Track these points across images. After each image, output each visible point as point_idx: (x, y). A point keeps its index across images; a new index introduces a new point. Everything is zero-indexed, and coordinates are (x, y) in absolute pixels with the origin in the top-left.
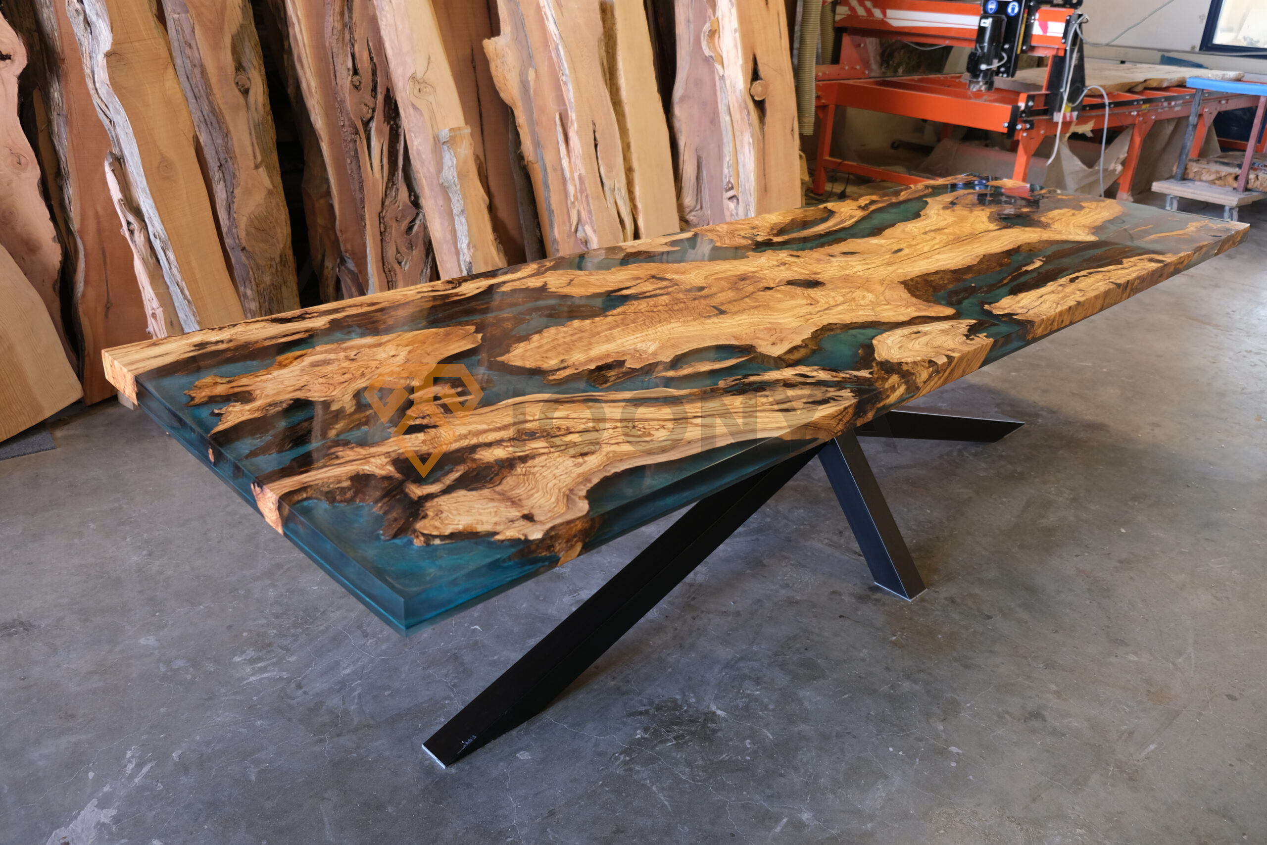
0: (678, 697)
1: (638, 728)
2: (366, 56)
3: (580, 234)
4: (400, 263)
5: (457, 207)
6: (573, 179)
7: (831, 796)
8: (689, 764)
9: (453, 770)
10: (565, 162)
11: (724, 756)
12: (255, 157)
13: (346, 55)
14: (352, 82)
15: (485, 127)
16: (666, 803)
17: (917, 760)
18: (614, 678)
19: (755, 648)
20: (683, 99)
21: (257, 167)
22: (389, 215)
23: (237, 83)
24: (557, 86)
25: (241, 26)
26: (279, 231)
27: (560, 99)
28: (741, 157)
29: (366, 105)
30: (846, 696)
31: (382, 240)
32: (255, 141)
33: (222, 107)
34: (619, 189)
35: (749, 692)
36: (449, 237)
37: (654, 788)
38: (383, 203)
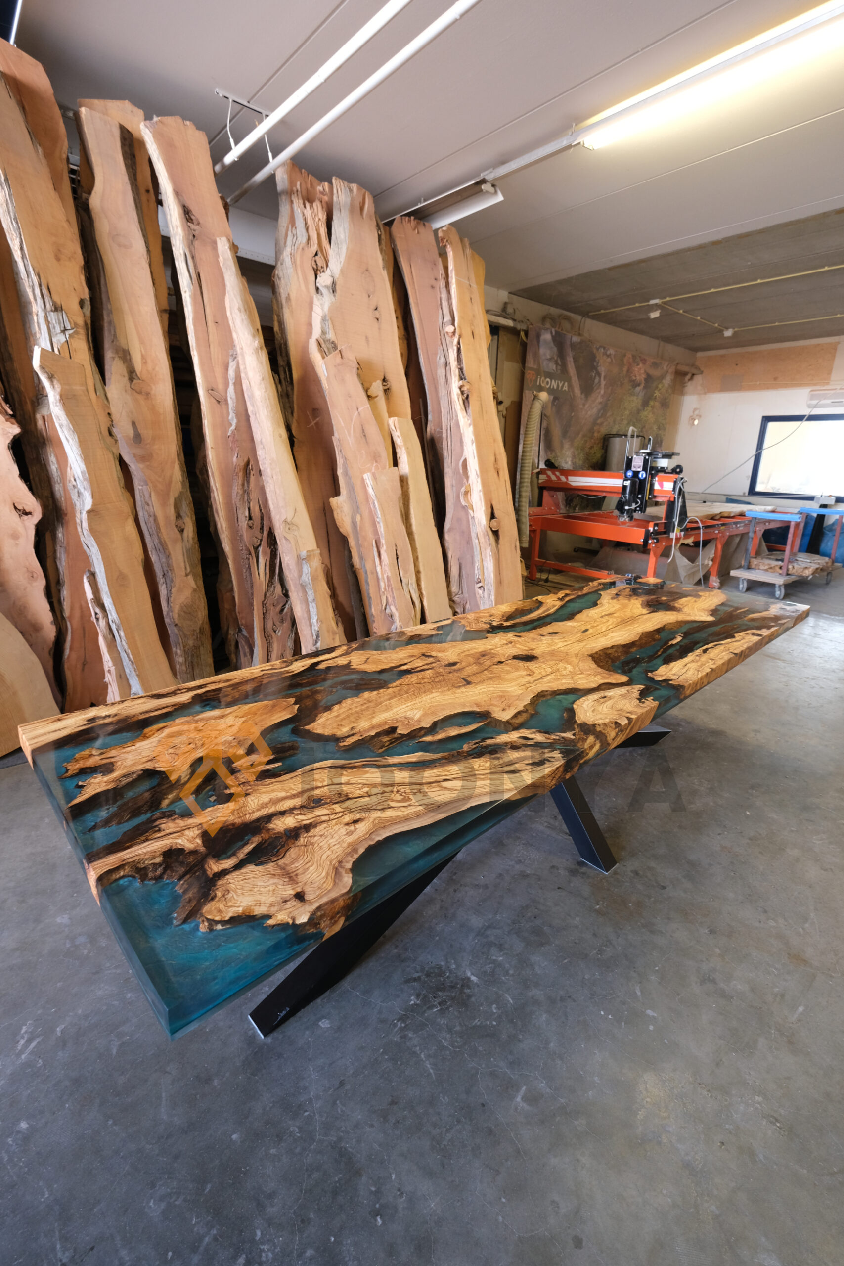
0: (442, 963)
1: (412, 995)
2: (257, 509)
3: (388, 611)
4: (275, 631)
5: (311, 597)
6: (384, 578)
7: (559, 1062)
8: (450, 1030)
9: (269, 1040)
10: (378, 569)
11: (476, 1022)
12: (186, 569)
13: (245, 509)
14: (248, 524)
15: (331, 548)
16: (431, 1071)
17: (623, 1024)
18: (396, 947)
19: (498, 917)
20: (450, 530)
21: (187, 575)
22: (269, 603)
23: (177, 525)
24: (374, 524)
25: (181, 492)
26: (199, 613)
27: (376, 532)
28: (485, 564)
29: (256, 537)
30: (566, 961)
31: (264, 618)
32: (186, 559)
33: (166, 540)
34: (412, 584)
35: (494, 958)
36: (306, 615)
37: (422, 1056)
38: (265, 595)
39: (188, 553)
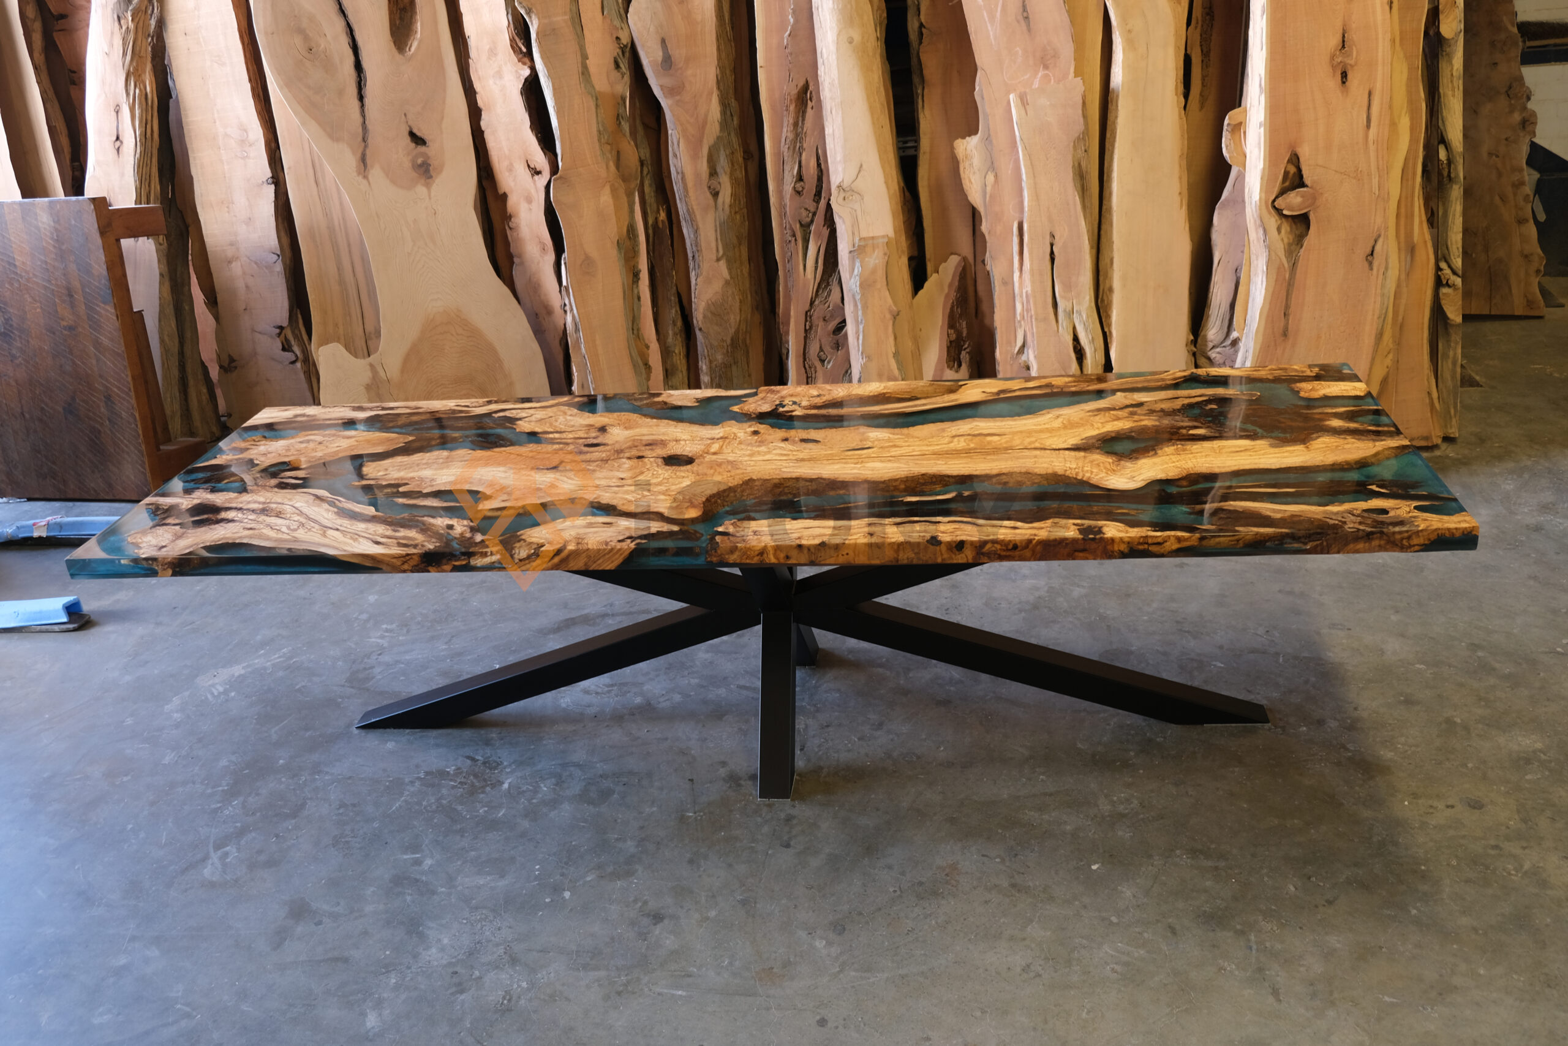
1: (456, 766)
2: (813, 163)
3: (1024, 358)
4: (822, 361)
5: (860, 315)
6: (1021, 296)
8: (439, 799)
10: (1016, 275)
12: (717, 250)
13: (795, 163)
14: (794, 188)
16: (394, 808)
19: (599, 765)
21: (718, 260)
22: (817, 314)
23: (710, 187)
24: (1021, 192)
25: (718, 138)
26: (732, 317)
27: (1021, 206)
29: (806, 209)
31: (806, 338)
32: (719, 237)
33: (695, 207)
34: (1080, 313)
37: (403, 798)
38: (812, 303)
39: (723, 229)
